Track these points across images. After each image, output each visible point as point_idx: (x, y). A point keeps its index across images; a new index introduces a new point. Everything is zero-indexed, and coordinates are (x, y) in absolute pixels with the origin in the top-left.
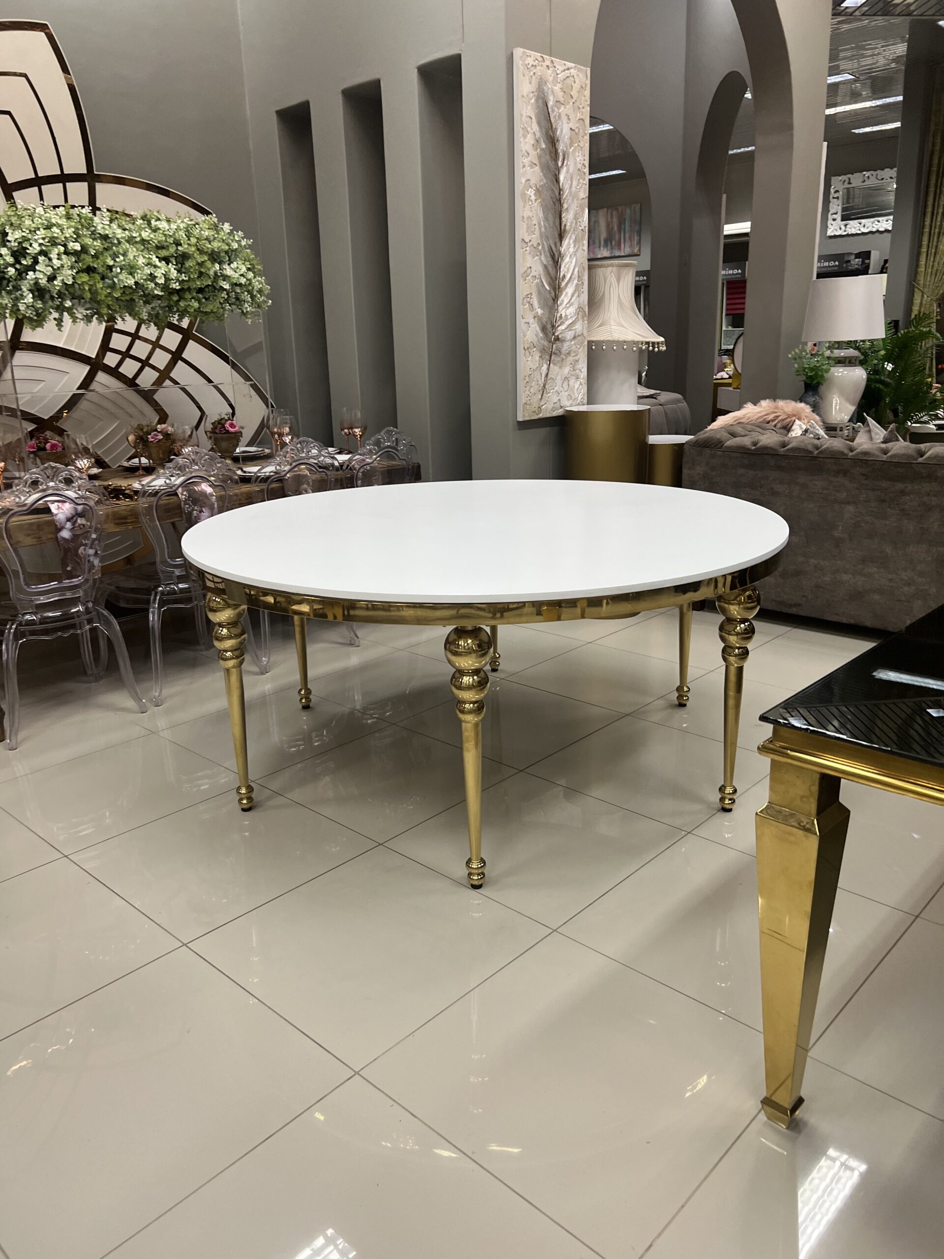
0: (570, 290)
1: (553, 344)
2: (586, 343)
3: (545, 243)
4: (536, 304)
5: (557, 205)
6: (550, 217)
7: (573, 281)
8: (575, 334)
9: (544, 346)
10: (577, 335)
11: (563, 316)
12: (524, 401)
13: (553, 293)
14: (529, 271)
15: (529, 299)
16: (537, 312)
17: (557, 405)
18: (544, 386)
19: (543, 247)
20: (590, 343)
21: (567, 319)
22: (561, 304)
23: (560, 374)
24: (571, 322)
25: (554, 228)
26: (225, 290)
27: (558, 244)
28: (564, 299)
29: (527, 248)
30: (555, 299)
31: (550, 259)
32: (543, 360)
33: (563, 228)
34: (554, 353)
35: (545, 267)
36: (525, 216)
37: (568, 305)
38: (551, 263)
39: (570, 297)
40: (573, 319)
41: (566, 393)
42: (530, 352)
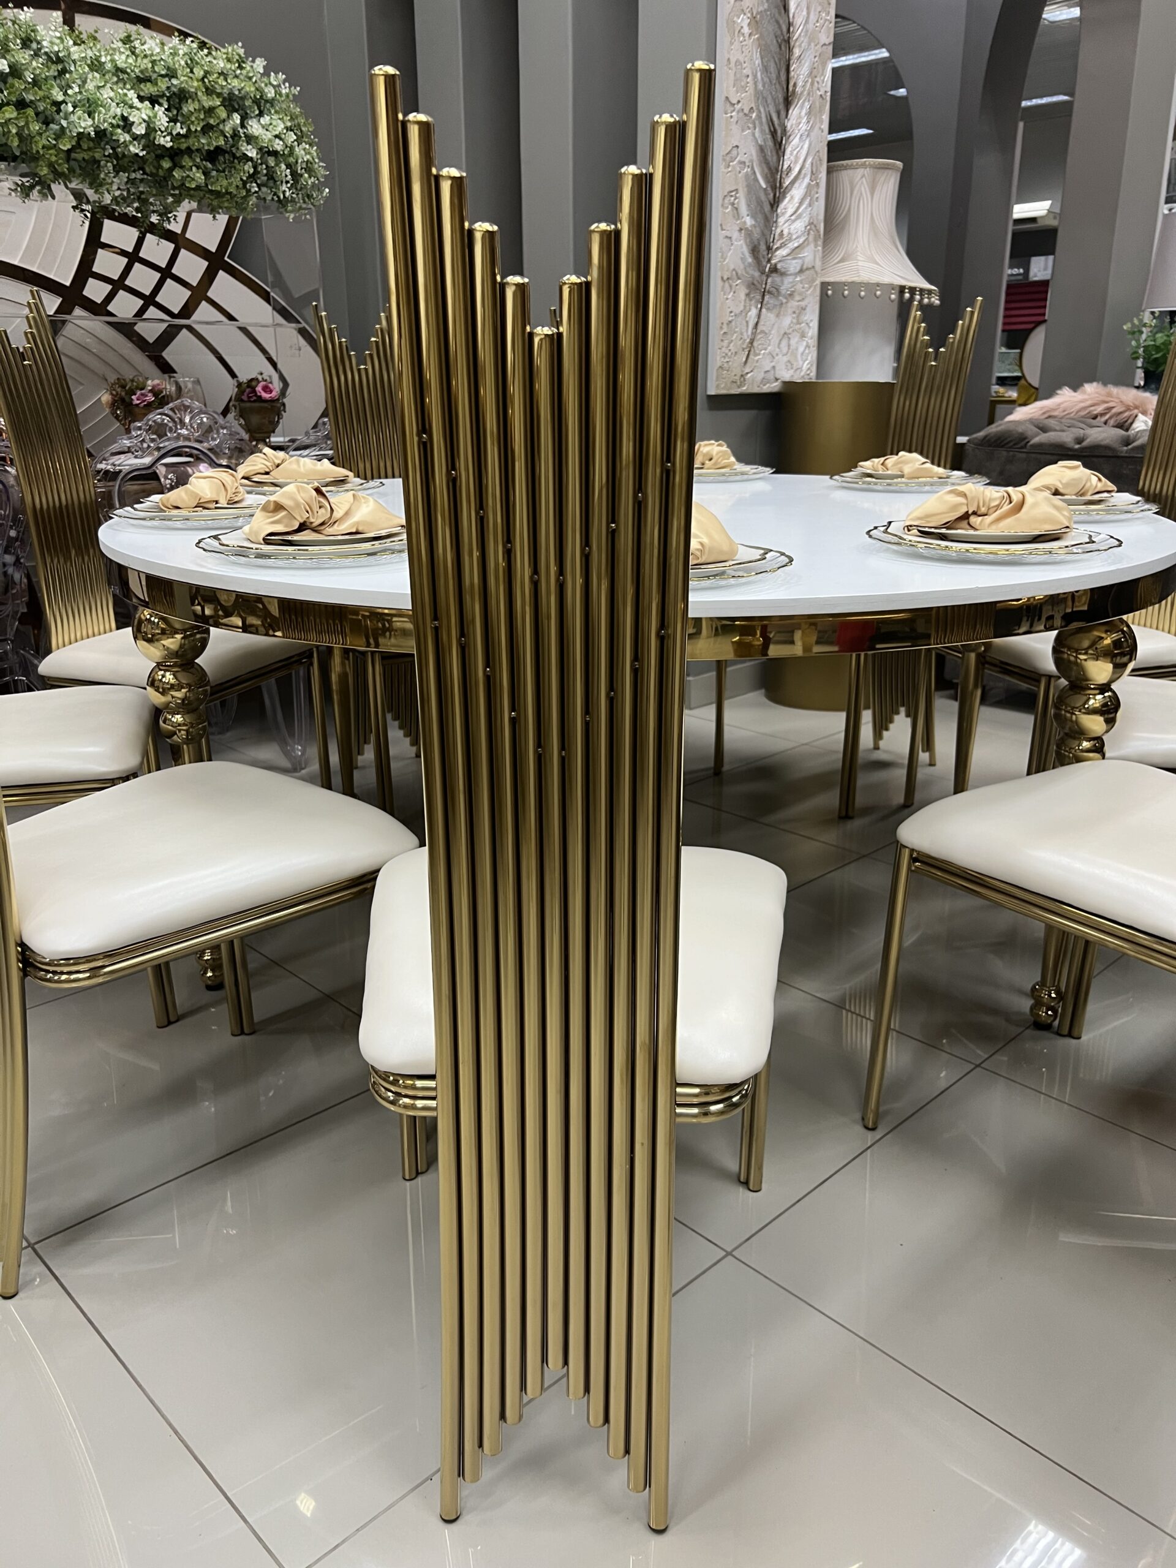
0: (796, 193)
1: (768, 276)
2: (818, 282)
3: (762, 110)
4: (743, 209)
5: (783, 48)
6: (772, 67)
7: (804, 178)
8: (802, 266)
9: (753, 277)
10: (805, 267)
11: (786, 232)
12: (719, 364)
13: (772, 195)
14: (735, 152)
15: (733, 198)
16: (745, 223)
17: (771, 376)
18: (752, 342)
19: (759, 117)
20: (824, 286)
21: (790, 240)
22: (783, 214)
23: (776, 327)
24: (796, 245)
25: (778, 86)
26: (251, 159)
27: (783, 113)
28: (788, 206)
29: (734, 114)
30: (775, 203)
31: (769, 136)
32: (751, 300)
33: (791, 89)
34: (769, 292)
35: (761, 149)
36: (733, 60)
37: (793, 218)
38: (770, 143)
39: (797, 205)
40: (801, 240)
41: (785, 359)
42: (731, 286)
